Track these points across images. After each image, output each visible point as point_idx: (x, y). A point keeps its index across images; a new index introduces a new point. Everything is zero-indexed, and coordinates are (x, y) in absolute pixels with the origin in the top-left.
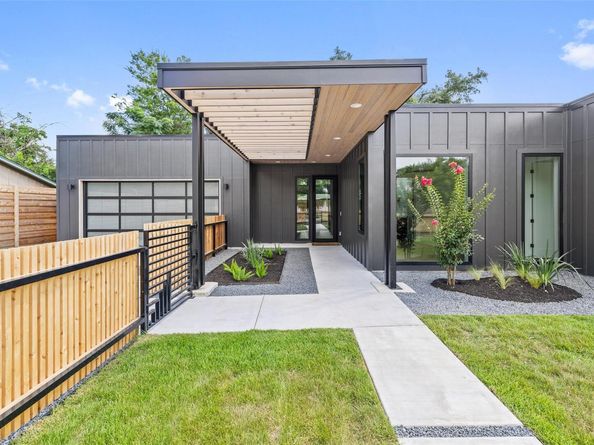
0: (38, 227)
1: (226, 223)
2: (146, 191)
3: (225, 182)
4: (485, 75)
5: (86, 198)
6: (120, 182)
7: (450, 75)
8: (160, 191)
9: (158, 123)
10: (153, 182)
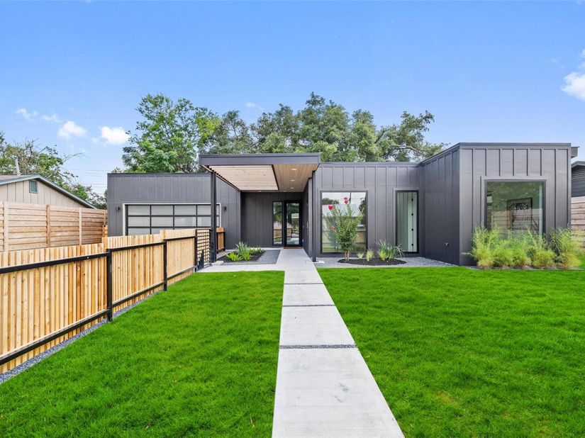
0: (92, 237)
1: (224, 233)
2: (169, 211)
3: (224, 205)
4: (431, 117)
5: (127, 216)
6: (151, 205)
7: (406, 115)
8: (178, 211)
9: (165, 156)
10: (174, 205)
